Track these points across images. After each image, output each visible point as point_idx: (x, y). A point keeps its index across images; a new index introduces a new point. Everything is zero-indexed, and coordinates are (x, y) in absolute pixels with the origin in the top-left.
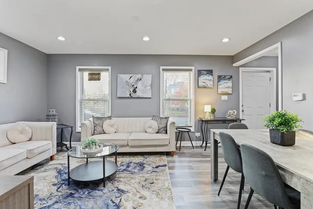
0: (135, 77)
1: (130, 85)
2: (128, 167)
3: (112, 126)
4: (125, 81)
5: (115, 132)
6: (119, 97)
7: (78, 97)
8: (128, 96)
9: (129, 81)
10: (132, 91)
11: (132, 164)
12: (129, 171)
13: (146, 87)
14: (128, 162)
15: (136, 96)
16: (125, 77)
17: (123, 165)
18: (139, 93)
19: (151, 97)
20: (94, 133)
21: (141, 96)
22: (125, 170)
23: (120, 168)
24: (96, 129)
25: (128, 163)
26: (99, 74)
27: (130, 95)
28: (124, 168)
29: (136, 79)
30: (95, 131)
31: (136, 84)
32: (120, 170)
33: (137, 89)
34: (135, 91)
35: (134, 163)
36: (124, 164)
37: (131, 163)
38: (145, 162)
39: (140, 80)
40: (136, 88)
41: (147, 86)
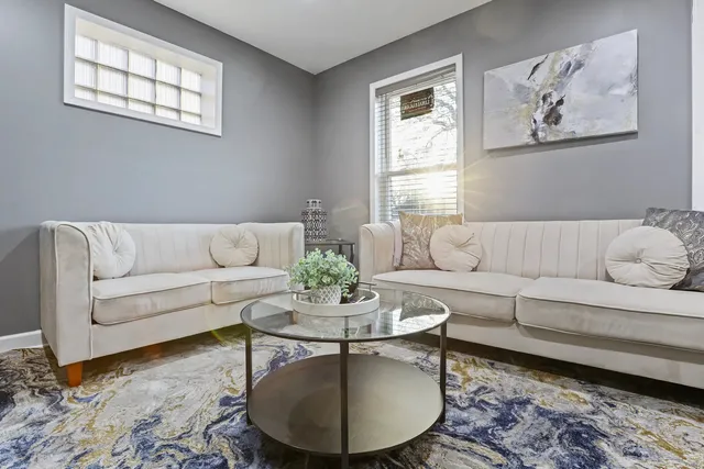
0: (554, 62)
1: (532, 96)
2: (504, 421)
3: (461, 246)
4: (511, 87)
5: (474, 270)
6: (491, 151)
7: (377, 168)
8: (527, 139)
9: (528, 84)
10: (539, 116)
11: (527, 414)
12: (504, 452)
13: (605, 89)
14: (510, 396)
15: (562, 137)
16: (513, 74)
17: (481, 406)
18: (573, 123)
19: (633, 127)
20: (401, 264)
21: (581, 132)
22: (482, 432)
23: (465, 415)
24: (407, 251)
25: (510, 404)
26: (429, 92)
27: (534, 134)
28: (481, 423)
29: (558, 68)
30: (405, 258)
31: (559, 86)
32: (462, 430)
33: (562, 110)
34: (553, 117)
35: (541, 412)
36: (490, 398)
37: (524, 403)
38: (602, 422)
39: (579, 65)
40: (560, 102)
41: (612, 86)
